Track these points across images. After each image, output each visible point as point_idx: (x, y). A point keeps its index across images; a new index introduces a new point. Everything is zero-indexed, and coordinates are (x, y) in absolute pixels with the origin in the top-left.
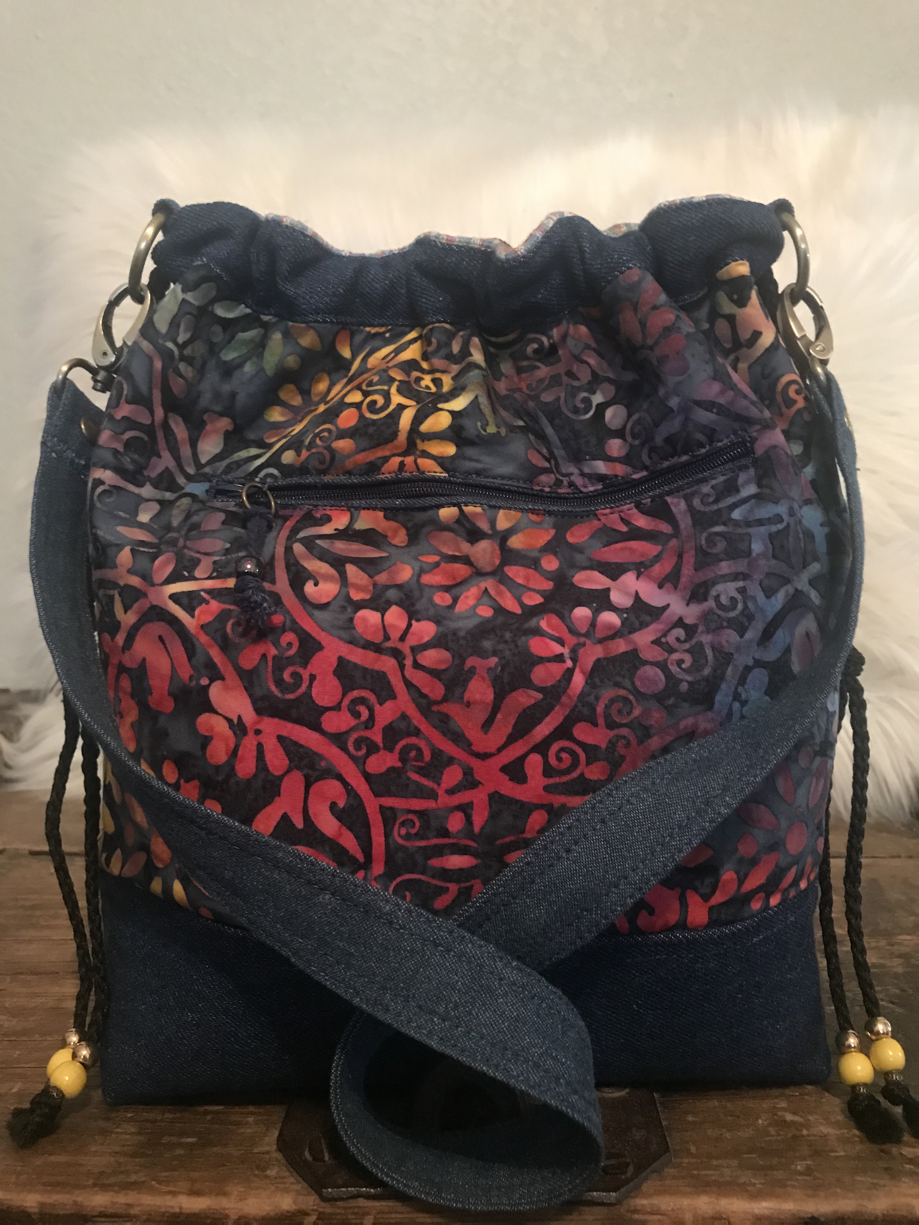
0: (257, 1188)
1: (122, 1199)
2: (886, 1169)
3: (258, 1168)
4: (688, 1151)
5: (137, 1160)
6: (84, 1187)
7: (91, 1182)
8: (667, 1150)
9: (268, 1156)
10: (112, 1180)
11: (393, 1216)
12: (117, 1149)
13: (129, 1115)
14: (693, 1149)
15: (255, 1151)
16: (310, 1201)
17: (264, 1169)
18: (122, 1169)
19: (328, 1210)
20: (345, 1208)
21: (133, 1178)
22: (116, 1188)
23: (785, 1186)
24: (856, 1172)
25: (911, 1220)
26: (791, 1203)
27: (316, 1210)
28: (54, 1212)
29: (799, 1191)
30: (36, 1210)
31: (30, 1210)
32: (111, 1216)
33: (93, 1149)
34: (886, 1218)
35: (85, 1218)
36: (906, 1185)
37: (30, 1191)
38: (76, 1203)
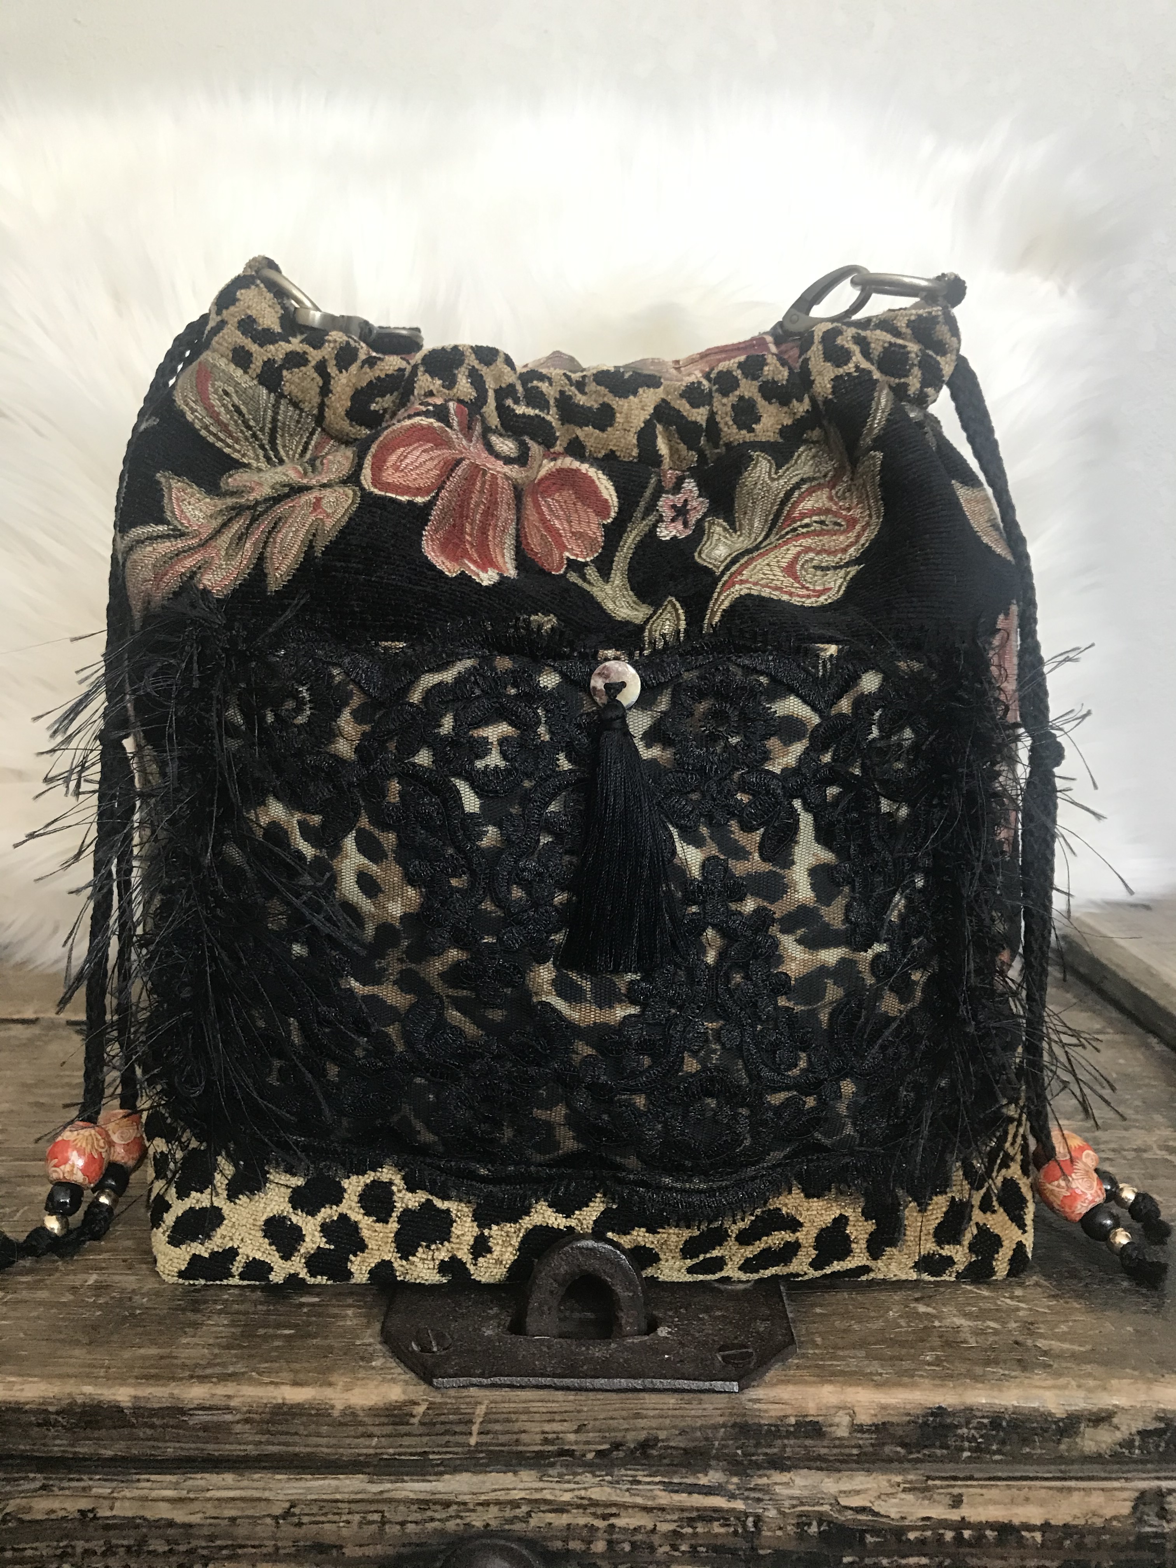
0: (363, 1379)
1: (222, 1390)
2: (1019, 1361)
3: (362, 1359)
4: (813, 1342)
5: (233, 1352)
6: (181, 1379)
7: (187, 1373)
8: (792, 1341)
9: (370, 1349)
10: (209, 1371)
11: (506, 1405)
12: (211, 1341)
14: (819, 1340)
15: (358, 1342)
16: (419, 1391)
17: (371, 1360)
18: (219, 1360)
19: (438, 1400)
20: (456, 1398)
21: (231, 1370)
22: (214, 1380)
23: (913, 1376)
24: (988, 1362)
25: (1042, 1414)
26: (918, 1393)
27: (427, 1400)
28: (149, 1406)
29: (927, 1381)
30: (130, 1404)
31: (122, 1405)
32: (210, 1408)
33: (184, 1341)
34: (1016, 1410)
35: (182, 1411)
36: (1039, 1377)
37: (121, 1385)
38: (172, 1396)
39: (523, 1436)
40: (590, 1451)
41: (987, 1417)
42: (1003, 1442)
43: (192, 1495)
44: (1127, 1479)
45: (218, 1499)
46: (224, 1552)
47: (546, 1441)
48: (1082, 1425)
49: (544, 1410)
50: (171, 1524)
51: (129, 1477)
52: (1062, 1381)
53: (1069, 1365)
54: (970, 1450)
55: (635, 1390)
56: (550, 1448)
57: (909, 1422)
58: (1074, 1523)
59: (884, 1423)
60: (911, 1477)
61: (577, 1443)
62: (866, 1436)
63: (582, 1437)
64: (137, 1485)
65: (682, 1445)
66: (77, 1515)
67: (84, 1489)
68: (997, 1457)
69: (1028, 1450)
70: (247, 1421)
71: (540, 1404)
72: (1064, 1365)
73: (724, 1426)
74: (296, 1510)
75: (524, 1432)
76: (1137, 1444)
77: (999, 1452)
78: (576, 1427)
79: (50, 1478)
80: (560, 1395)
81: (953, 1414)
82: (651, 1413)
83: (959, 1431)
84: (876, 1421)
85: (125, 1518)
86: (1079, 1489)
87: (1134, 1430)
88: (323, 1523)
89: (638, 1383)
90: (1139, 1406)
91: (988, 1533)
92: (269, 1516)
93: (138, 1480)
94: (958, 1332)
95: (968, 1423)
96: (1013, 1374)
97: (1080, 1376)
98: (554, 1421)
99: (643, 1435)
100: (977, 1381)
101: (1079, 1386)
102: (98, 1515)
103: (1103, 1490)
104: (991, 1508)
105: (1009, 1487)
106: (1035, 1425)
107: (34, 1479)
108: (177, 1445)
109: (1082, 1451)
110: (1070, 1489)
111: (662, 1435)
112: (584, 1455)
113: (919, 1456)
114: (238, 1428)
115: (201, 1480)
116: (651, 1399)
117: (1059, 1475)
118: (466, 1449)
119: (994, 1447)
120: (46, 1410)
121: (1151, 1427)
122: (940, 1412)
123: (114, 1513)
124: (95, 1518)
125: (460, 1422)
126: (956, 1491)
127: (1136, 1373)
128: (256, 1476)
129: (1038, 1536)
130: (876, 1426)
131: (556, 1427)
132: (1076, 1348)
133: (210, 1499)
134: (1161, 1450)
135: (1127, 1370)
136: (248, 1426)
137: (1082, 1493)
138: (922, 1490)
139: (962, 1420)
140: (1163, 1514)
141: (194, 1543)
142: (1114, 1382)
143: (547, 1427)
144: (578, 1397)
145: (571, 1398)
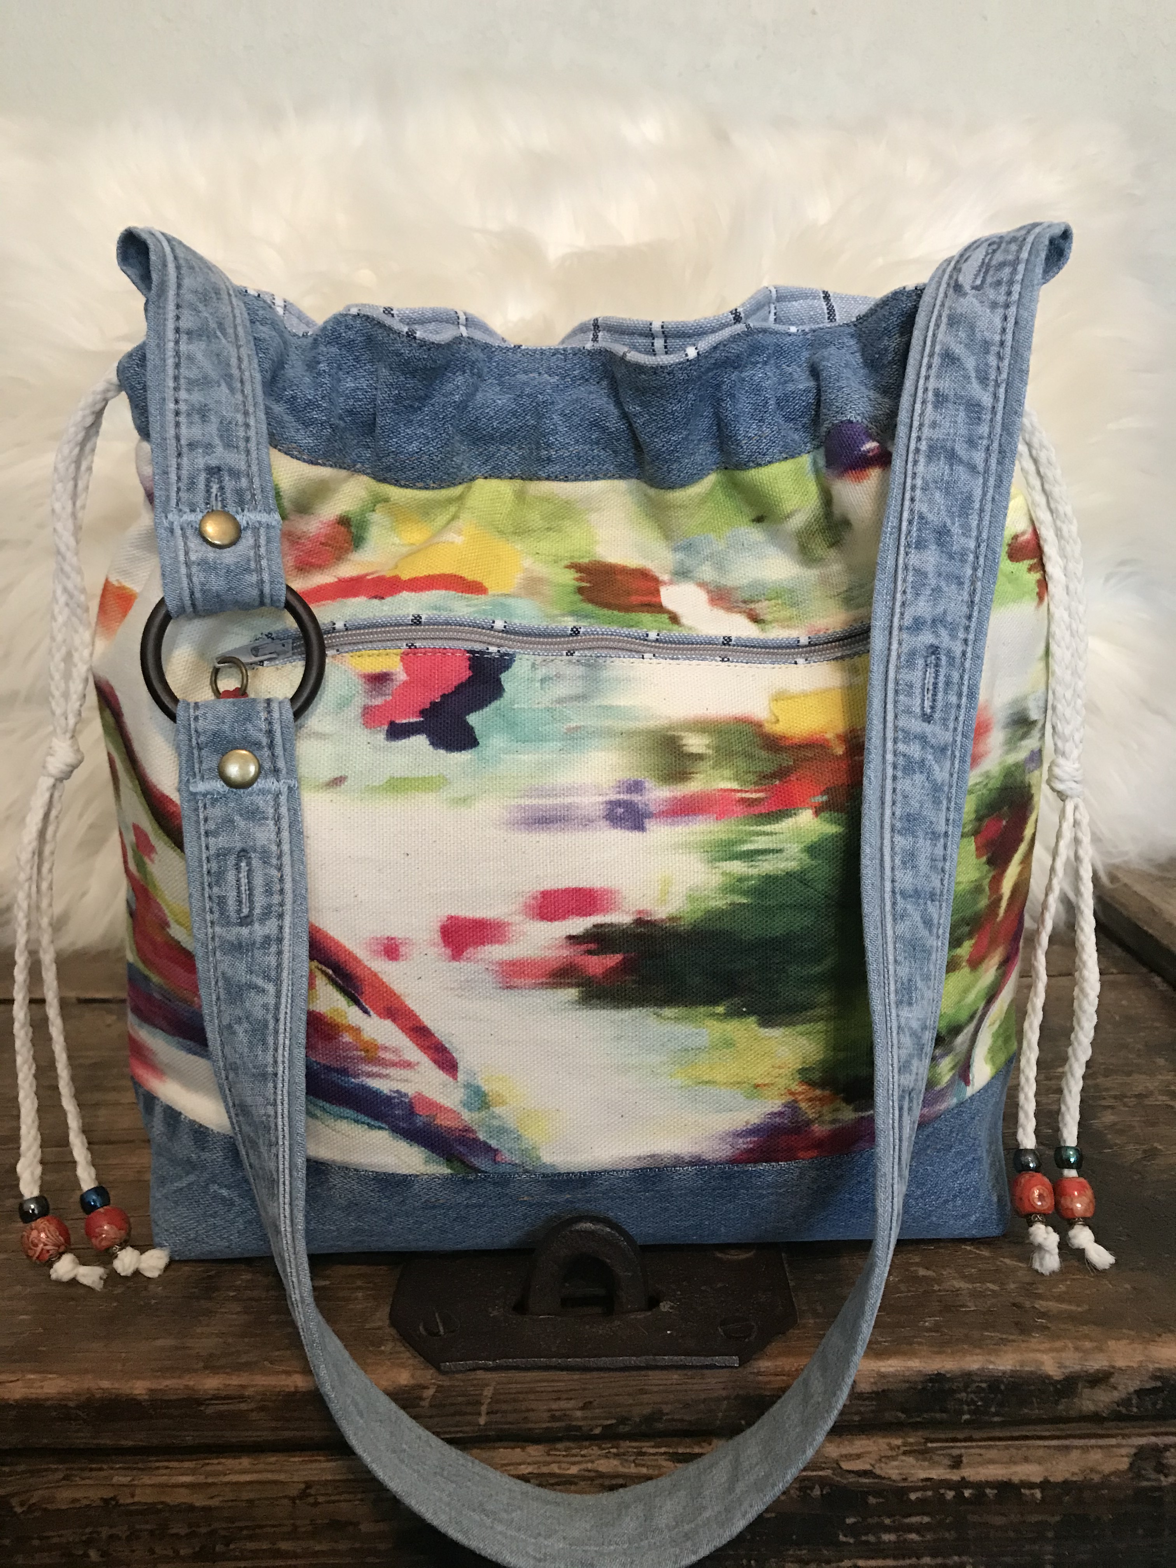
0: (373, 1364)
1: (235, 1381)
2: (1017, 1324)
3: (372, 1344)
4: (815, 1311)
5: (246, 1340)
6: (196, 1371)
7: (201, 1364)
8: (793, 1312)
9: (381, 1332)
10: (223, 1361)
11: (514, 1386)
12: (225, 1330)
13: (232, 1294)
14: (820, 1309)
15: (367, 1326)
16: (428, 1376)
17: (378, 1345)
18: (232, 1350)
19: (448, 1383)
20: (463, 1381)
21: (244, 1359)
22: (228, 1370)
23: (911, 1344)
24: (986, 1326)
25: (1040, 1376)
26: (917, 1360)
27: (434, 1384)
28: (166, 1398)
29: (925, 1348)
30: (146, 1397)
31: (139, 1397)
32: (224, 1398)
33: (199, 1330)
34: (1014, 1374)
35: (199, 1402)
36: (1036, 1340)
37: (138, 1378)
38: (187, 1387)
39: (531, 1414)
40: (597, 1426)
41: (986, 1382)
42: (1001, 1405)
43: (210, 1480)
44: (1124, 1436)
45: (236, 1483)
46: (245, 1532)
47: (553, 1418)
48: (1080, 1386)
49: (550, 1389)
50: (191, 1508)
51: (149, 1465)
52: (1058, 1344)
53: (1066, 1326)
54: (969, 1412)
55: (638, 1368)
56: (558, 1424)
57: (909, 1388)
58: (1074, 1479)
59: (883, 1391)
60: (911, 1440)
61: (585, 1418)
62: (867, 1403)
63: (588, 1413)
64: (156, 1472)
65: (687, 1418)
66: (99, 1503)
67: (106, 1478)
68: (996, 1419)
69: (1026, 1411)
70: (262, 1409)
71: (545, 1384)
72: (1062, 1326)
73: (727, 1398)
74: (312, 1491)
75: (533, 1410)
76: (1134, 1401)
77: (996, 1414)
78: (581, 1405)
79: (72, 1469)
80: (564, 1375)
81: (952, 1379)
82: (655, 1389)
83: (958, 1396)
84: (875, 1389)
85: (146, 1504)
86: (1077, 1447)
87: (1132, 1390)
88: (339, 1501)
89: (641, 1361)
90: (1135, 1365)
91: (988, 1491)
92: (285, 1497)
93: (158, 1468)
94: (957, 1295)
95: (966, 1386)
96: (1011, 1337)
97: (1076, 1338)
98: (559, 1399)
99: (647, 1411)
100: (975, 1347)
101: (1077, 1349)
102: (121, 1501)
103: (1100, 1447)
104: (991, 1467)
105: (1007, 1448)
106: (1033, 1387)
107: (57, 1470)
108: (196, 1434)
109: (1081, 1411)
110: (1067, 1448)
111: (666, 1409)
112: (591, 1430)
113: (918, 1419)
114: (254, 1416)
115: (217, 1464)
116: (655, 1377)
117: (1058, 1433)
118: (476, 1428)
119: (993, 1410)
120: (66, 1405)
121: (1148, 1386)
122: (938, 1378)
123: (136, 1499)
124: (118, 1505)
125: (469, 1403)
126: (955, 1452)
127: (1132, 1333)
128: (273, 1459)
129: (1038, 1494)
130: (877, 1393)
131: (563, 1404)
132: (1073, 1308)
133: (228, 1483)
134: (1158, 1407)
135: (1124, 1331)
136: (263, 1414)
137: (1079, 1451)
138: (922, 1453)
139: (961, 1385)
140: (1162, 1469)
141: (216, 1525)
142: (1112, 1344)
143: (554, 1406)
144: (584, 1376)
145: (576, 1377)
